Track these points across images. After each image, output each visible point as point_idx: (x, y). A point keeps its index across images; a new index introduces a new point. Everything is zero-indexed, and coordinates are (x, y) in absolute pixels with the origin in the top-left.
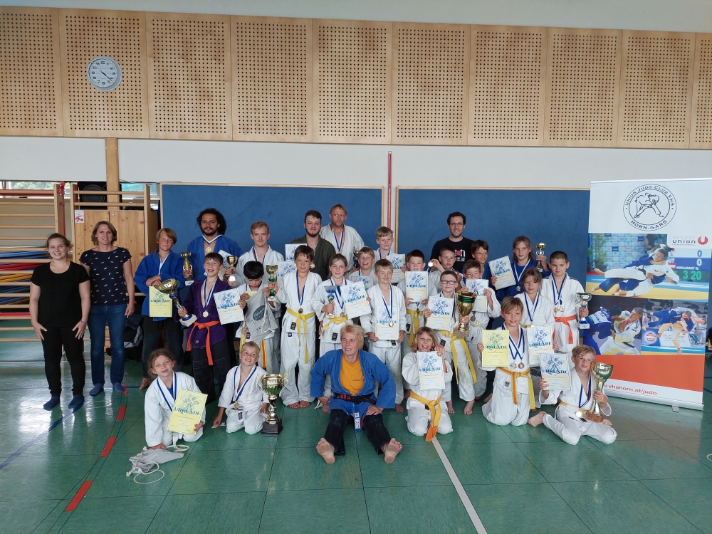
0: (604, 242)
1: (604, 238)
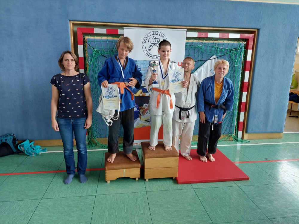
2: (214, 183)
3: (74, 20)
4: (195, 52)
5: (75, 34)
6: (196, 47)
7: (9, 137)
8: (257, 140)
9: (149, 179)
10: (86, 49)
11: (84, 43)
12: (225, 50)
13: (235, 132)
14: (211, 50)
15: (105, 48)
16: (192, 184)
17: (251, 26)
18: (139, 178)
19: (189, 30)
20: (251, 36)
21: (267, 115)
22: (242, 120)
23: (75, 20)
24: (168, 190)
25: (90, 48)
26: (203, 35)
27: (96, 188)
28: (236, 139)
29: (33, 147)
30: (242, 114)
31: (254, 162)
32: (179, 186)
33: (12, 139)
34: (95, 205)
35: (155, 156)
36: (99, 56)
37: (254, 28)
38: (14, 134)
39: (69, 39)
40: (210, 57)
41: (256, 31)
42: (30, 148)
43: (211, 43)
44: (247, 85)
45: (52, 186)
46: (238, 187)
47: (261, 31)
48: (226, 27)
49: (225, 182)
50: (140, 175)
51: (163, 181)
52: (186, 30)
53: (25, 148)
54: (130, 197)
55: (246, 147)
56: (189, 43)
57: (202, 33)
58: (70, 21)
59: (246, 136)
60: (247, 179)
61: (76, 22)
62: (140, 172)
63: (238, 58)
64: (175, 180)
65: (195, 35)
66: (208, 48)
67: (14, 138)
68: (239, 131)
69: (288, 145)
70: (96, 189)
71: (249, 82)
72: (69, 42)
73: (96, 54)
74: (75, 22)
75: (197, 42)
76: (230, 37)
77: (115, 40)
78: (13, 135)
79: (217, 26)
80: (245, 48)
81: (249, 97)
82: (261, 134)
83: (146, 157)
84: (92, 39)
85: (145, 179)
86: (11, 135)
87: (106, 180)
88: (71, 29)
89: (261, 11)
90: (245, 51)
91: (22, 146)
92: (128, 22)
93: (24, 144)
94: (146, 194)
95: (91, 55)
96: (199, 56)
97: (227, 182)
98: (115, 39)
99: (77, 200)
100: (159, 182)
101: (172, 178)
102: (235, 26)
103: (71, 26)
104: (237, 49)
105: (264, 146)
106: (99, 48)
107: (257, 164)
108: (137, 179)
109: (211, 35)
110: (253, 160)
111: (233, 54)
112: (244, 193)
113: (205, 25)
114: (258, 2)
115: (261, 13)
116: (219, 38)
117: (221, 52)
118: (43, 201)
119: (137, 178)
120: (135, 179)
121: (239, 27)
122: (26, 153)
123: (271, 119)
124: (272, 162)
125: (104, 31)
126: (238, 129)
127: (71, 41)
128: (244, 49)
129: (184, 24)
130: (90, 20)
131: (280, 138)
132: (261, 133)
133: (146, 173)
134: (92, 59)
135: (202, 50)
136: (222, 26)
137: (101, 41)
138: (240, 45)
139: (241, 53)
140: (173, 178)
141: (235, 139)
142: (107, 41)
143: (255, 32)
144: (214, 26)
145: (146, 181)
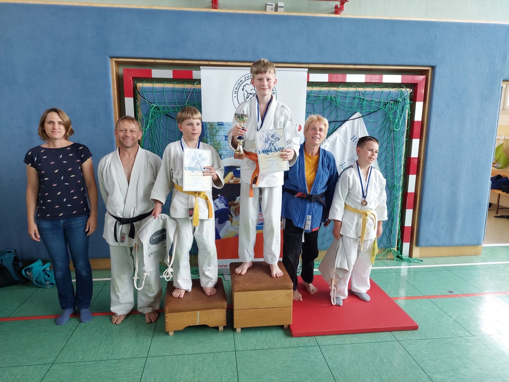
0: (217, 131)
1: (217, 127)
2: (355, 335)
3: (118, 56)
4: (324, 108)
5: (120, 80)
6: (325, 99)
7: (7, 256)
8: (435, 259)
9: (242, 329)
10: (138, 104)
11: (135, 94)
12: (376, 102)
13: (398, 245)
14: (351, 104)
15: (169, 103)
16: (316, 337)
17: (419, 62)
18: (224, 327)
19: (311, 70)
20: (421, 78)
21: (452, 215)
22: (408, 223)
23: (120, 56)
24: (274, 347)
25: (145, 103)
26: (338, 78)
27: (149, 344)
28: (400, 258)
29: (48, 273)
30: (409, 213)
31: (429, 297)
32: (294, 341)
33: (12, 259)
34: (143, 376)
35: (252, 288)
36: (160, 117)
37: (425, 64)
38: (15, 250)
39: (109, 88)
40: (351, 115)
41: (428, 70)
42: (42, 273)
43: (352, 92)
44: (416, 163)
45: (73, 341)
46: (397, 342)
47: (437, 71)
48: (378, 63)
49: (374, 334)
50: (225, 322)
51: (266, 332)
52: (307, 70)
53: (34, 275)
54: (206, 361)
55: (416, 271)
56: (315, 92)
57: (336, 75)
58: (111, 58)
59: (416, 252)
60: (415, 328)
61: (122, 60)
62: (225, 316)
63: (398, 116)
64: (288, 331)
65: (324, 78)
66: (347, 101)
67: (15, 257)
68: (404, 244)
69: (490, 267)
70: (148, 347)
71: (419, 159)
72: (109, 92)
73: (154, 112)
74: (119, 60)
75: (328, 91)
76: (384, 81)
77: (186, 89)
78: (13, 251)
79: (362, 63)
80: (411, 100)
81: (421, 185)
82: (443, 248)
83: (236, 289)
84: (149, 88)
85: (235, 329)
86: (11, 252)
87: (167, 331)
88: (113, 71)
89: (436, 37)
90: (410, 103)
91: (30, 270)
92: (209, 59)
93: (32, 268)
94: (234, 355)
95: (147, 115)
96: (331, 113)
97: (378, 333)
98: (188, 86)
99: (114, 366)
100: (259, 333)
101: (282, 327)
102: (392, 63)
103: (112, 67)
104: (396, 102)
105: (448, 269)
106: (159, 103)
107: (434, 300)
108: (221, 328)
109: (351, 78)
110: (428, 294)
111: (390, 109)
112: (407, 353)
113: (341, 62)
114: (431, 22)
115: (436, 39)
116: (366, 83)
117: (370, 106)
118: (54, 367)
119: (221, 326)
120: (217, 328)
121: (400, 63)
122: (35, 283)
123: (460, 221)
124: (460, 296)
125: (168, 74)
126: (402, 240)
127: (114, 92)
128: (409, 101)
129: (304, 61)
130: (144, 56)
131: (477, 254)
132: (443, 246)
133: (235, 318)
134: (148, 122)
135: (336, 103)
136: (371, 63)
137: (163, 91)
138: (402, 93)
139: (403, 107)
140: (285, 326)
141: (398, 257)
142: (173, 90)
143: (428, 72)
144: (356, 63)
145: (236, 331)
